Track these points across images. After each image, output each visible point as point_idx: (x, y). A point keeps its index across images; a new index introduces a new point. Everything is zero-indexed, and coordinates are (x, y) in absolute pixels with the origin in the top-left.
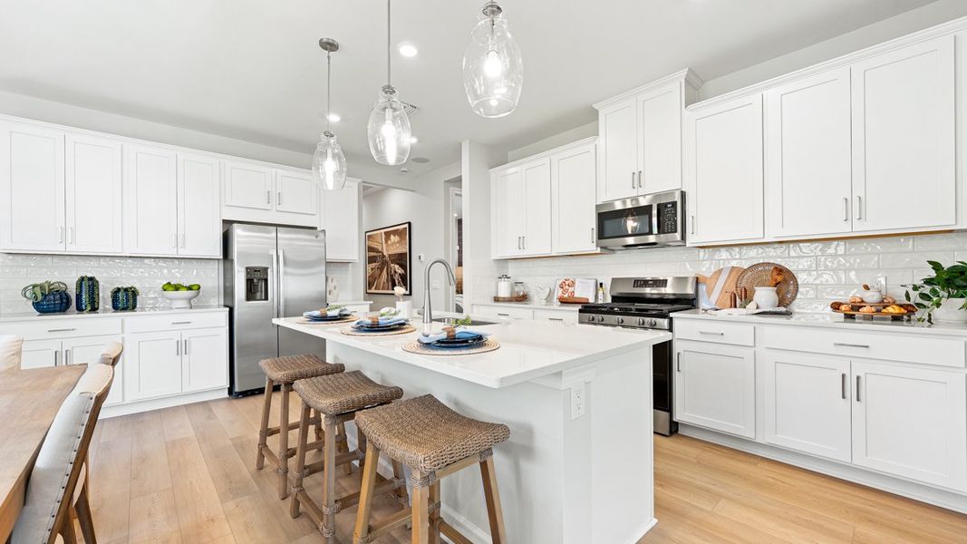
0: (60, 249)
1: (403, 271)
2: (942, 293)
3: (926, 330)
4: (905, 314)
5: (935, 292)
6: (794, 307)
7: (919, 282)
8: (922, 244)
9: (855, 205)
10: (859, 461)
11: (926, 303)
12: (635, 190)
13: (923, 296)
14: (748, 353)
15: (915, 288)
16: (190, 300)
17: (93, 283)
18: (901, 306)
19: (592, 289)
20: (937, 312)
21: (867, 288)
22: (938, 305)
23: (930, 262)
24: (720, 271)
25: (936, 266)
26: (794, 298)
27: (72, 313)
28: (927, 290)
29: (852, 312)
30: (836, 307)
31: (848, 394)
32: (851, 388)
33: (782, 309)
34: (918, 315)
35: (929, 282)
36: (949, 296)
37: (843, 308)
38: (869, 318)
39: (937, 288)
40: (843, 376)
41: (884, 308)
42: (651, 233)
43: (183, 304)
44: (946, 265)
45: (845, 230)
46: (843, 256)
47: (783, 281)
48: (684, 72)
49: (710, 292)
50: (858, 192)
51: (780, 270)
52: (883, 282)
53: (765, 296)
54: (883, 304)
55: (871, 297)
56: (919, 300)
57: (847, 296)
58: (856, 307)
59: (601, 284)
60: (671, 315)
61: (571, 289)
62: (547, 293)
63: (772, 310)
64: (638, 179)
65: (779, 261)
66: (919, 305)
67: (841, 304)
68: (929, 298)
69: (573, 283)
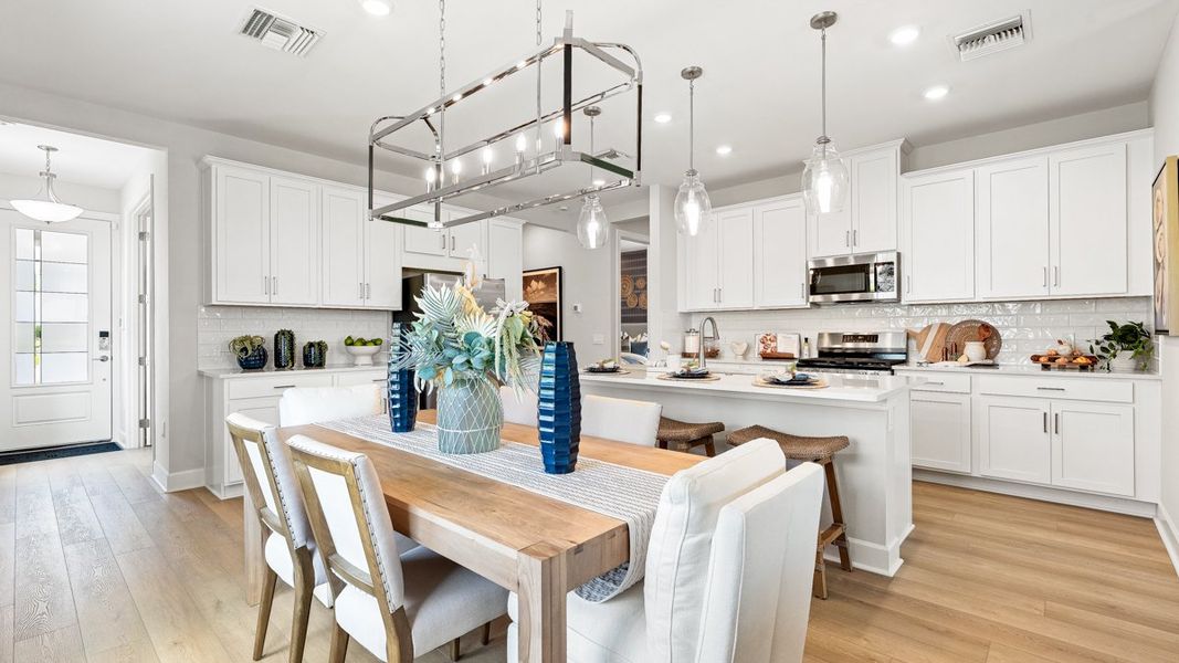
0: (263, 300)
1: (551, 324)
2: (1117, 347)
3: (1107, 375)
4: (1090, 364)
5: (1111, 346)
6: (999, 359)
7: (1100, 338)
8: (1103, 307)
9: (1052, 274)
10: (1058, 482)
11: (1105, 355)
12: (849, 248)
13: (1103, 349)
14: (965, 400)
15: (1097, 343)
16: (373, 356)
17: (291, 336)
18: (1087, 357)
19: (796, 345)
20: (1114, 362)
21: (1060, 342)
22: (1115, 356)
23: (1109, 322)
24: (929, 327)
25: (1113, 325)
26: (997, 352)
27: (269, 370)
28: (1106, 344)
29: (1048, 362)
30: (1036, 359)
31: (1048, 430)
32: (1051, 424)
33: (989, 362)
34: (1099, 365)
35: (1107, 338)
36: (1123, 349)
37: (1042, 359)
38: (1062, 368)
39: (1114, 343)
40: (1045, 414)
41: (1075, 359)
42: (867, 290)
43: (367, 360)
44: (1121, 324)
45: (1042, 293)
46: (1040, 315)
47: (989, 336)
48: (901, 141)
49: (919, 348)
50: (1055, 262)
51: (986, 327)
52: (1072, 339)
53: (974, 350)
54: (1073, 356)
55: (1064, 350)
56: (1101, 353)
57: (1044, 350)
58: (1053, 359)
59: (806, 340)
60: (893, 367)
61: (773, 345)
62: (745, 348)
63: (981, 362)
64: (853, 238)
65: (984, 320)
66: (1100, 356)
67: (1040, 357)
68: (1108, 351)
69: (775, 337)
